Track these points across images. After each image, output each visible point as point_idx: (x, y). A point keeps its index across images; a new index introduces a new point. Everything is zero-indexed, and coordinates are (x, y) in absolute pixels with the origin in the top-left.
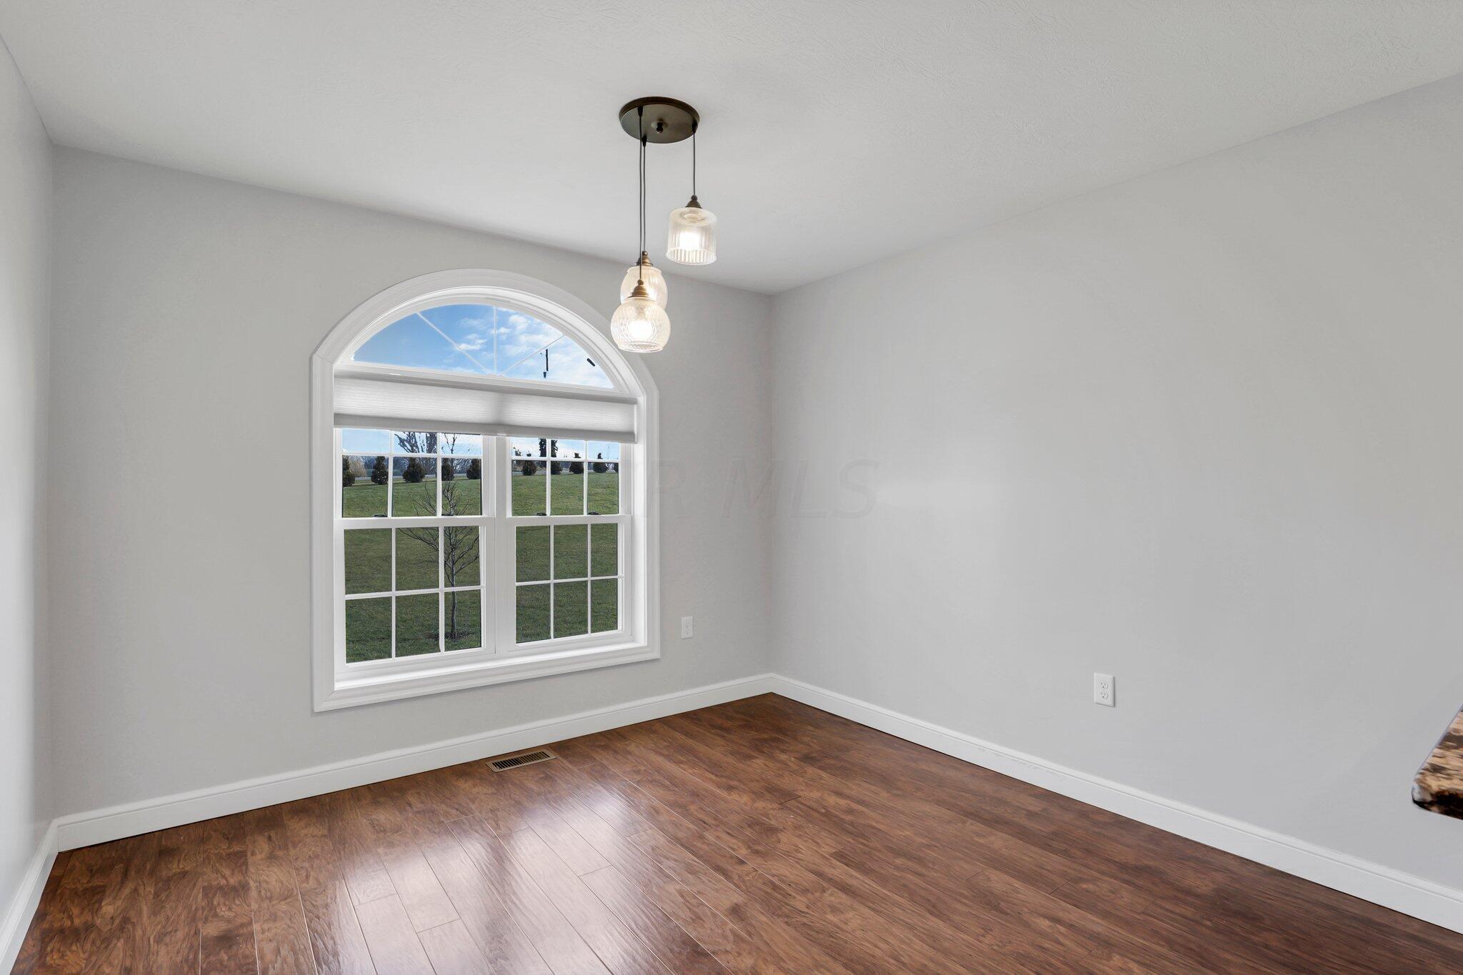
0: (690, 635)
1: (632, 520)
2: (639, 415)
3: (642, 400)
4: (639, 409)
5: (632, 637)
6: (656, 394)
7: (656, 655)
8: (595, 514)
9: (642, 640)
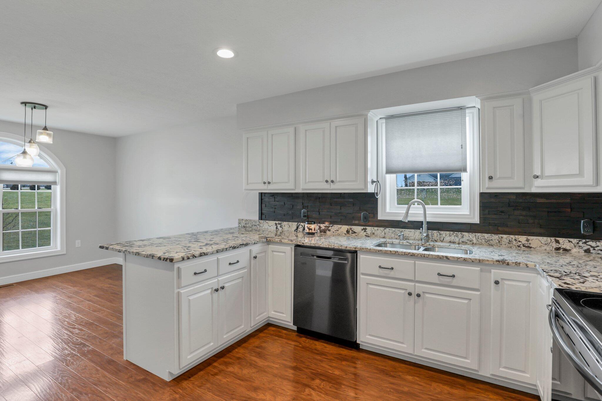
0: (80, 246)
1: (56, 210)
2: (58, 176)
3: (59, 171)
4: (58, 174)
5: (56, 247)
6: (65, 170)
7: (65, 252)
8: (40, 208)
9: (59, 248)
